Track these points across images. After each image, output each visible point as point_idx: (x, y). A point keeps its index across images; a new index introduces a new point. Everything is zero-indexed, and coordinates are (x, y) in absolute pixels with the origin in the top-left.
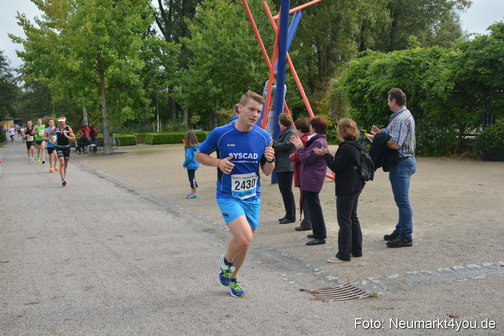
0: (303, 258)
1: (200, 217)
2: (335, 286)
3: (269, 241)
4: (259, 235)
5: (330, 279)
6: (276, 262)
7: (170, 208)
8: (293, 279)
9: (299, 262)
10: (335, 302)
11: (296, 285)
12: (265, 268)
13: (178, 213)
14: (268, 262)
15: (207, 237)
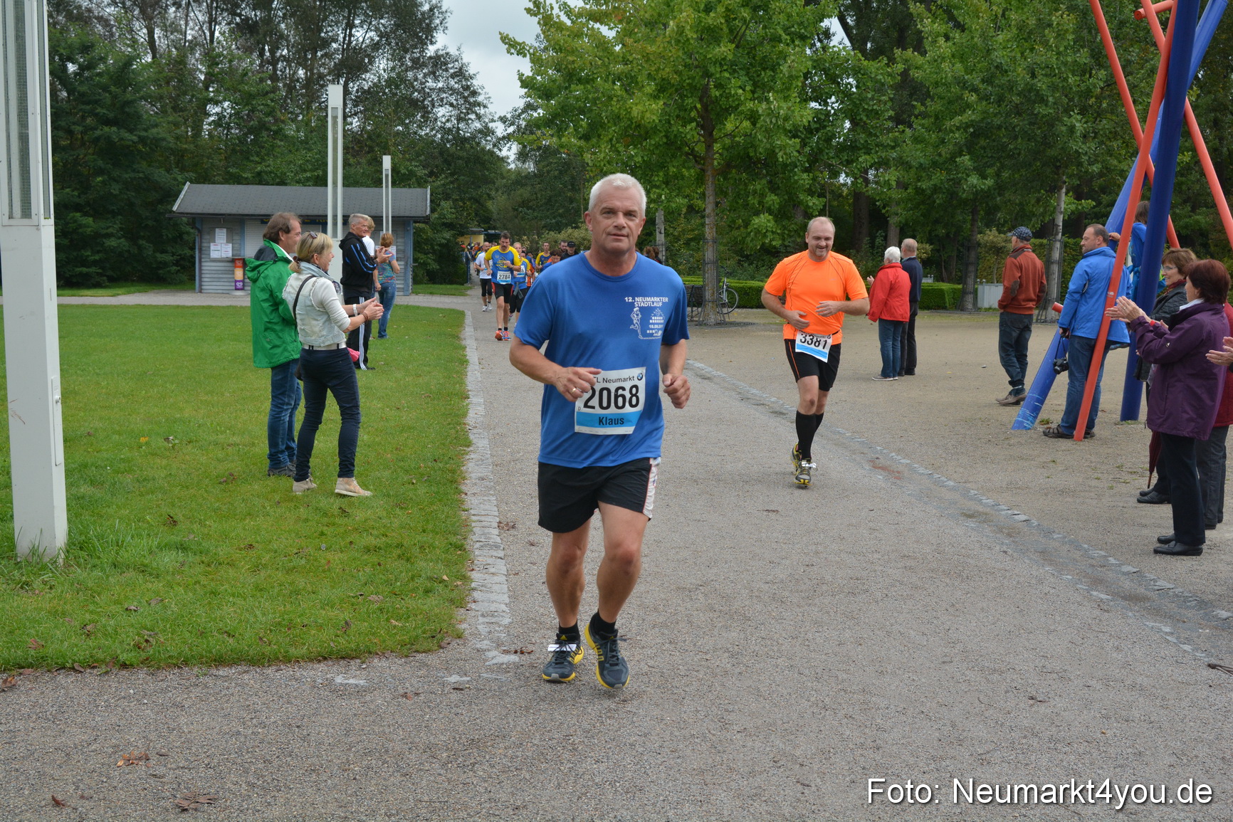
0: (1211, 597)
1: (951, 483)
3: (1124, 550)
4: (1100, 537)
6: (1145, 599)
7: (877, 458)
8: (1188, 641)
9: (1202, 604)
11: (1197, 654)
12: (1120, 609)
13: (898, 472)
14: (1125, 598)
15: (972, 529)
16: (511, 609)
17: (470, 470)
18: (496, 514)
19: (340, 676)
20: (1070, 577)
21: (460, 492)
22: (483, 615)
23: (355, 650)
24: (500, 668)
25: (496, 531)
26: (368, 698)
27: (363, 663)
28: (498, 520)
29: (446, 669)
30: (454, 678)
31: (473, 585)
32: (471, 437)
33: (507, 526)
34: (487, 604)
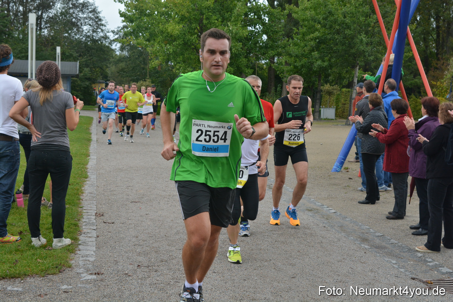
2: (449, 278)
3: (377, 226)
4: (367, 220)
5: (444, 271)
6: (385, 248)
8: (403, 267)
9: (410, 250)
10: (449, 294)
11: (406, 273)
12: (373, 252)
14: (376, 247)
15: (311, 216)
16: (96, 254)
17: (86, 189)
18: (95, 209)
19: (10, 287)
20: (352, 238)
21: (79, 199)
22: (82, 257)
23: (19, 274)
24: (87, 282)
25: (94, 217)
26: (22, 297)
27: (22, 280)
28: (96, 212)
29: (61, 282)
30: (65, 287)
31: (80, 242)
32: (89, 174)
33: (99, 215)
34: (85, 251)
